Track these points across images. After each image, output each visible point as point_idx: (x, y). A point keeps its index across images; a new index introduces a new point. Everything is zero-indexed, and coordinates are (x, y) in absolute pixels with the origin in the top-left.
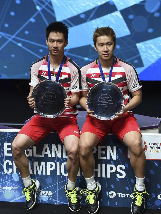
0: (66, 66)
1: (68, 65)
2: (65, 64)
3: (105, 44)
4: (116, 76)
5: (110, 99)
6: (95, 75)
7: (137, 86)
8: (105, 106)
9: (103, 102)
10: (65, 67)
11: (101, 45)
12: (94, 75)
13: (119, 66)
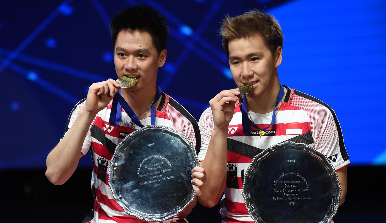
0: (165, 117)
1: (167, 115)
2: (162, 112)
3: (243, 58)
4: (288, 131)
5: (303, 186)
6: (236, 129)
7: (337, 160)
8: (290, 203)
9: (287, 193)
10: (163, 119)
11: (236, 61)
12: (233, 129)
13: (296, 108)
